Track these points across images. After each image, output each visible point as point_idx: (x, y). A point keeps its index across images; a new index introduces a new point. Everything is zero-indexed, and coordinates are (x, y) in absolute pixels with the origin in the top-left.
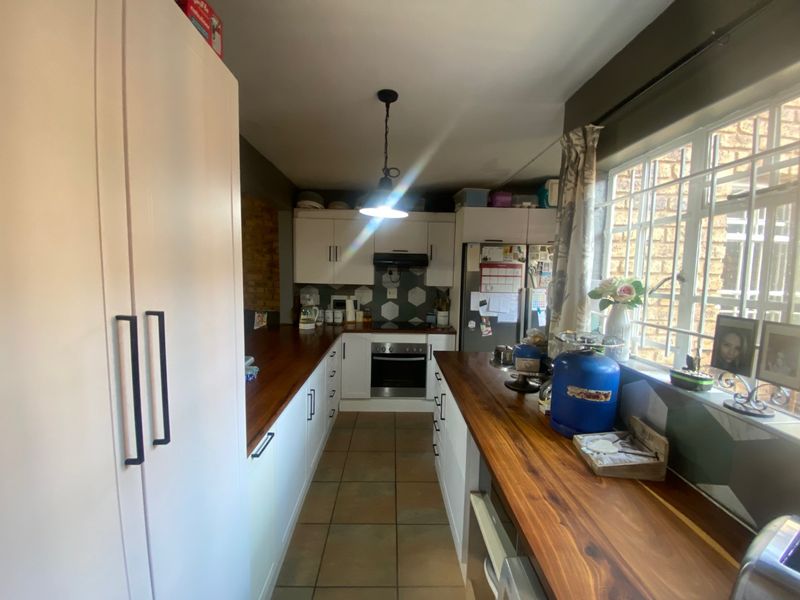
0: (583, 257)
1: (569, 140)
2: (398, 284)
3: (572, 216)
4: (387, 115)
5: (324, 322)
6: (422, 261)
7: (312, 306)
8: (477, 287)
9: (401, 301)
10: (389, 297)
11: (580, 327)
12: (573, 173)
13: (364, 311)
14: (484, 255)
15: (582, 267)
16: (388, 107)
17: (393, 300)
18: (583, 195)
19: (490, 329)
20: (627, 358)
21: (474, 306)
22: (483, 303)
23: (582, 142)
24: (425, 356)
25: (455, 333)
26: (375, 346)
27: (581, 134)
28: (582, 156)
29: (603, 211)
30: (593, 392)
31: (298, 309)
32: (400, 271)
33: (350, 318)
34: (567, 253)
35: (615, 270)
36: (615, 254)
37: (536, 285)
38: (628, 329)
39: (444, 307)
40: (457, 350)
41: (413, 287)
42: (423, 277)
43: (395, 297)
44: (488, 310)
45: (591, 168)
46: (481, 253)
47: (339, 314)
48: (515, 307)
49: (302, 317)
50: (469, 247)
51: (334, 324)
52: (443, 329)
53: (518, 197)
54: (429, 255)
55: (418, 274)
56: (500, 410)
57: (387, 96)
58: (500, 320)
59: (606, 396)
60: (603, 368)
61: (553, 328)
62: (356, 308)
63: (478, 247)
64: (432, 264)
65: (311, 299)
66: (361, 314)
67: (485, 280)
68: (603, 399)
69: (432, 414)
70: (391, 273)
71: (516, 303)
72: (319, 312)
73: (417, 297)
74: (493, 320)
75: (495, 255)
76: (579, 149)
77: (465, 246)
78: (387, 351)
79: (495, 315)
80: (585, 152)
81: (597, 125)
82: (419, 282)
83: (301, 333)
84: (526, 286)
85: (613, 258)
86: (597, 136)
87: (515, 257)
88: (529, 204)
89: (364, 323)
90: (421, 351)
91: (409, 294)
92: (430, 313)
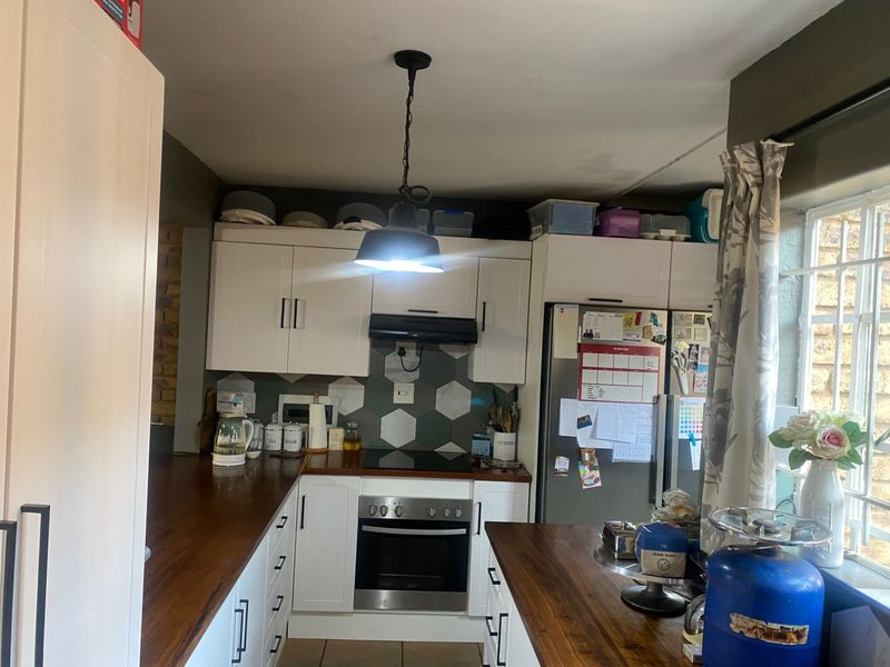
0: (760, 370)
1: (733, 160)
2: (416, 375)
3: (739, 293)
4: (411, 94)
5: (264, 451)
6: (465, 332)
7: (239, 419)
8: (572, 388)
9: (422, 409)
10: (397, 400)
11: (755, 498)
12: (741, 217)
13: (346, 428)
14: (586, 328)
15: (757, 388)
16: (412, 77)
17: (405, 407)
18: (758, 260)
19: (597, 474)
20: (839, 561)
21: (566, 428)
22: (583, 422)
23: (756, 165)
24: (467, 525)
25: (528, 479)
26: (366, 503)
27: (753, 154)
28: (755, 191)
29: (795, 281)
30: (775, 626)
31: (211, 422)
32: (420, 349)
33: (317, 443)
34: (732, 359)
35: (821, 387)
36: (821, 358)
37: (686, 391)
38: (840, 506)
39: (508, 425)
40: (533, 521)
41: (448, 380)
42: (465, 363)
43: (409, 399)
44: (593, 436)
45: (770, 214)
46: (580, 323)
47: (294, 433)
48: (647, 432)
49: (221, 439)
50: (557, 309)
51: (283, 455)
52: (505, 470)
53: (651, 218)
54: (479, 320)
55: (457, 356)
56: (609, 652)
57: (412, 61)
58: (616, 457)
59: (799, 635)
60: (794, 582)
61: (709, 495)
62: (329, 421)
63: (576, 310)
64: (484, 337)
65: (238, 404)
66: (339, 433)
67: (587, 376)
68: (793, 641)
69: (479, 648)
70: (402, 353)
71: (649, 423)
72: (255, 430)
73: (454, 402)
74: (603, 456)
75: (608, 327)
76: (750, 179)
77: (549, 307)
78: (390, 515)
79: (608, 446)
80: (760, 185)
81: (780, 141)
82: (459, 372)
83: (216, 473)
84: (667, 391)
85: (816, 365)
86: (781, 159)
87: (646, 332)
88: (672, 233)
89: (345, 452)
90: (458, 517)
91: (438, 396)
92: (478, 435)
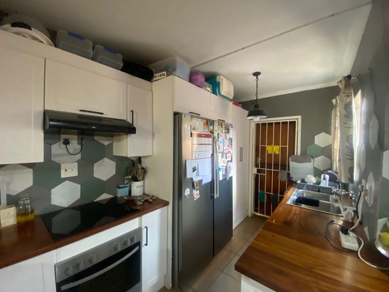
2: (79, 157)
9: (84, 178)
10: (64, 175)
13: (18, 205)
14: (193, 125)
17: (71, 179)
21: (189, 173)
22: (194, 169)
24: (139, 243)
32: (81, 140)
41: (101, 158)
42: (111, 147)
43: (75, 173)
48: (210, 169)
54: (130, 120)
55: (106, 143)
58: (204, 182)
66: (11, 211)
70: (66, 142)
71: (210, 166)
73: (104, 170)
79: (201, 178)
82: (107, 152)
84: (213, 152)
87: (209, 128)
91: (95, 168)
92: (122, 186)
